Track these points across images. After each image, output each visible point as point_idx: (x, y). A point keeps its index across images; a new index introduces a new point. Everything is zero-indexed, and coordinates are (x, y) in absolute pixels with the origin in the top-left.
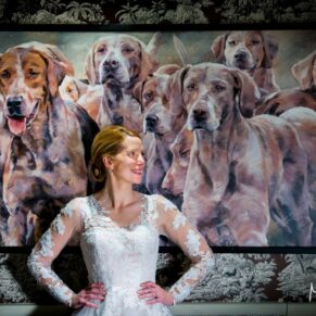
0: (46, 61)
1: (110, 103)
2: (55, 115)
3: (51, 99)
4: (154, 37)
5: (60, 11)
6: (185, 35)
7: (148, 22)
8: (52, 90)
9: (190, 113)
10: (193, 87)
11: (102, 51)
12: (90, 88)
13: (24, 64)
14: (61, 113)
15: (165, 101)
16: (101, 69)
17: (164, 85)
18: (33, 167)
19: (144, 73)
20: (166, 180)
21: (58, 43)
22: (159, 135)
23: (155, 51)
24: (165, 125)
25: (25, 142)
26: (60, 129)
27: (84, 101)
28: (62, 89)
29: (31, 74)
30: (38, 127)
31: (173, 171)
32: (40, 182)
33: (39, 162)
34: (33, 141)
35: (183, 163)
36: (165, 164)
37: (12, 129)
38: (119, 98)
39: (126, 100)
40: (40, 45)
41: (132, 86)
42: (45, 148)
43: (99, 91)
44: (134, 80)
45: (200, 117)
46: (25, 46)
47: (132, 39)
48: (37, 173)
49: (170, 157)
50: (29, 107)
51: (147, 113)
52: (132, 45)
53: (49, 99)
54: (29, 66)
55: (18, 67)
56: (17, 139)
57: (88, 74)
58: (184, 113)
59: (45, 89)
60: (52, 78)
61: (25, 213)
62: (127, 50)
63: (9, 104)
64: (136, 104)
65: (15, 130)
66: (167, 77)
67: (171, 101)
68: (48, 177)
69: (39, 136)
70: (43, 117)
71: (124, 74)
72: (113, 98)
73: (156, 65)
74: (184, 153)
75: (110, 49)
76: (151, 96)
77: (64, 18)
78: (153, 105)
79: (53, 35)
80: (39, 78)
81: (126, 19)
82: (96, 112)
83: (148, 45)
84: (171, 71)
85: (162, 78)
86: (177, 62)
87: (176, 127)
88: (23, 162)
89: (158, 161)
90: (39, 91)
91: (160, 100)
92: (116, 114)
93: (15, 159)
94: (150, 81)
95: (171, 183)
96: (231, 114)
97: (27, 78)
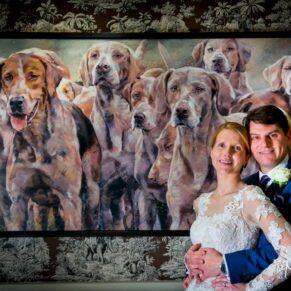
0: (45, 65)
1: (102, 102)
2: (53, 114)
3: (49, 99)
4: (141, 43)
5: (57, 21)
6: (169, 42)
7: (136, 31)
8: (51, 91)
9: (174, 111)
10: (176, 88)
11: (95, 56)
12: (84, 89)
13: (25, 67)
14: (59, 112)
15: (151, 100)
16: (94, 73)
17: (150, 87)
18: (33, 160)
19: (132, 76)
21: (56, 49)
22: (146, 131)
23: (142, 56)
24: (151, 122)
25: (26, 137)
26: (57, 126)
28: (59, 89)
29: (31, 77)
30: (37, 124)
31: (158, 163)
32: (39, 174)
33: (38, 155)
34: (33, 137)
35: (168, 156)
36: (151, 157)
37: (14, 126)
38: (110, 98)
39: (117, 100)
40: (39, 51)
41: (122, 88)
42: (44, 142)
43: (92, 92)
44: (123, 82)
45: (182, 115)
46: (27, 51)
47: (122, 45)
48: (37, 165)
49: (155, 151)
50: (29, 106)
51: (135, 111)
52: (122, 51)
53: (48, 99)
54: (29, 70)
55: (20, 71)
56: (19, 134)
57: (82, 77)
58: (168, 111)
59: (44, 90)
60: (50, 81)
61: (26, 201)
62: (117, 55)
63: (12, 103)
64: (125, 104)
65: (17, 127)
66: (153, 79)
67: (157, 101)
69: (38, 132)
70: (42, 115)
71: (115, 76)
72: (104, 98)
73: (143, 69)
74: (168, 147)
75: (102, 55)
76: (139, 96)
77: (61, 26)
78: (140, 104)
79: (52, 42)
80: (39, 81)
81: (116, 28)
82: (90, 110)
83: (136, 50)
84: (156, 75)
86: (162, 66)
87: (161, 124)
88: (24, 155)
89: (145, 154)
90: (39, 91)
91: (146, 100)
92: (107, 111)
93: (17, 153)
94: (138, 83)
95: (157, 173)
96: (209, 112)
97: (28, 80)
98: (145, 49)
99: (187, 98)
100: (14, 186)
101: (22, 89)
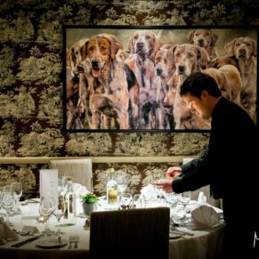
0: (110, 43)
1: (140, 62)
2: (114, 68)
3: (112, 60)
4: (160, 31)
5: (116, 19)
6: (175, 31)
7: (158, 24)
8: (113, 56)
9: (177, 67)
10: (178, 55)
11: (136, 38)
12: (130, 55)
13: (99, 44)
14: (117, 67)
15: (165, 61)
16: (135, 47)
17: (165, 54)
18: (103, 92)
19: (156, 49)
20: (166, 99)
21: (116, 34)
22: (163, 78)
23: (161, 38)
24: (165, 73)
25: (100, 80)
27: (127, 61)
28: (117, 55)
29: (103, 49)
30: (106, 73)
31: (169, 94)
32: (107, 100)
33: (106, 90)
34: (104, 80)
35: (174, 91)
36: (165, 91)
37: (94, 74)
38: (144, 60)
39: (147, 61)
40: (107, 35)
41: (150, 54)
42: (109, 83)
43: (135, 57)
44: (151, 51)
45: (182, 69)
46: (100, 35)
47: (151, 32)
48: (106, 95)
49: (167, 88)
50: (102, 64)
51: (157, 67)
52: (150, 35)
53: (111, 60)
54: (102, 45)
55: (97, 45)
56: (96, 79)
57: (129, 49)
58: (174, 67)
59: (109, 56)
60: (112, 50)
61: (100, 114)
62: (148, 38)
63: (92, 62)
64: (152, 63)
66: (166, 50)
67: (168, 62)
68: (110, 97)
69: (106, 78)
70: (108, 69)
71: (147, 49)
72: (141, 60)
73: (161, 45)
74: (174, 86)
75: (140, 37)
76: (159, 59)
77: (119, 22)
79: (114, 31)
80: (107, 51)
81: (147, 23)
82: (133, 66)
83: (158, 35)
84: (168, 48)
85: (164, 51)
86: (171, 43)
87: (171, 74)
88: (99, 90)
89: (162, 90)
90: (107, 57)
91: (163, 61)
92: (143, 67)
93: (95, 88)
94: (159, 52)
95: (168, 100)
96: (196, 68)
97: (101, 51)
98: (162, 34)
99: (184, 60)
100: (93, 106)
101: (98, 55)
